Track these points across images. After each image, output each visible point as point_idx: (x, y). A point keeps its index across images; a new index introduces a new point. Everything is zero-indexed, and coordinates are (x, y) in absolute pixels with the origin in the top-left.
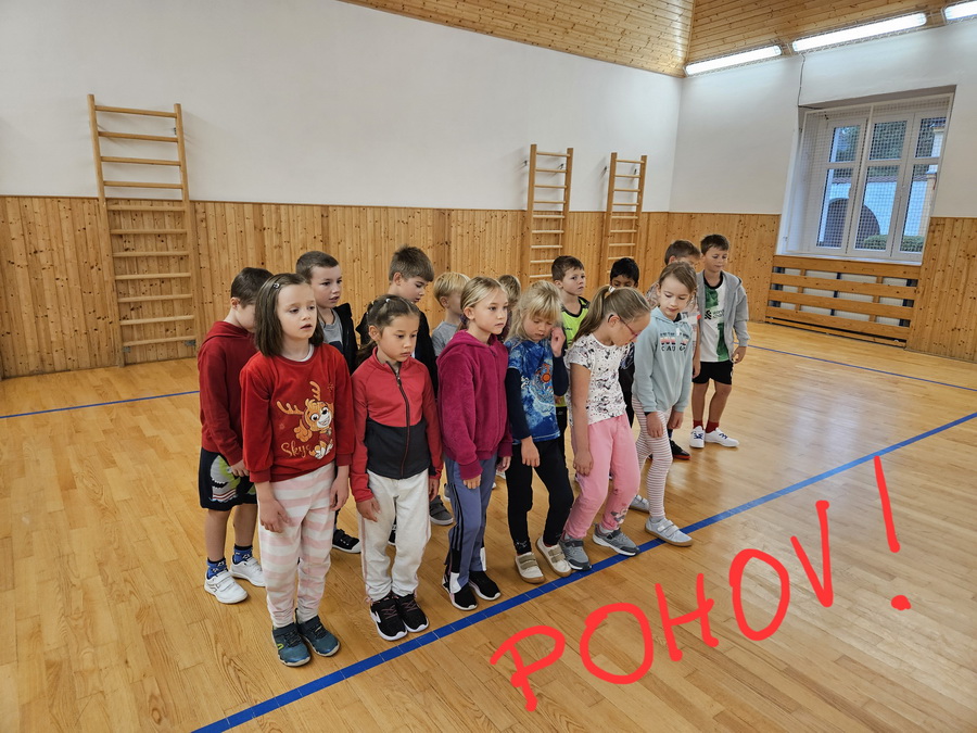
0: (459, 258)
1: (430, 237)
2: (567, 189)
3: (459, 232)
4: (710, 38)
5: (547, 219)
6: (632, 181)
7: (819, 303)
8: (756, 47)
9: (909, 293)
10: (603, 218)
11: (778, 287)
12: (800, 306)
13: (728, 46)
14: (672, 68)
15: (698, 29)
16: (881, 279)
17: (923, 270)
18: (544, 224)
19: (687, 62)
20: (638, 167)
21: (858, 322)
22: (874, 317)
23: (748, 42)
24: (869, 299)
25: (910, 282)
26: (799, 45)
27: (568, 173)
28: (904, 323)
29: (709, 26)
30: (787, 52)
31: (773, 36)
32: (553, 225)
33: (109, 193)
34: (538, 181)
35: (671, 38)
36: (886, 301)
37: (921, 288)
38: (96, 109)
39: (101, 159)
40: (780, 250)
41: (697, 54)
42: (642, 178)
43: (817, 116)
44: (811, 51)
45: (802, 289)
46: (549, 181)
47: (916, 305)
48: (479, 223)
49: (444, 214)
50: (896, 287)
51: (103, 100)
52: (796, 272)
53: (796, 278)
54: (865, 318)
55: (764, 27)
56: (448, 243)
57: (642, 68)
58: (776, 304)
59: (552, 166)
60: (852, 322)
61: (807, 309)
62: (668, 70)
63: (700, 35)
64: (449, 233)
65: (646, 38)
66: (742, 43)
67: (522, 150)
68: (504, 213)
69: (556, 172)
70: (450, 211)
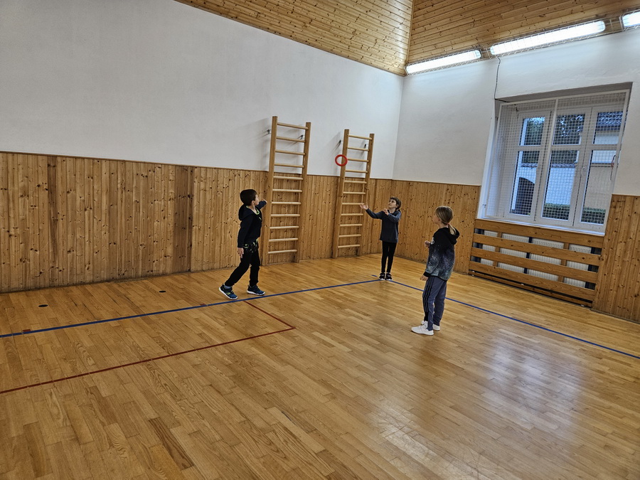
0: (201, 210)
1: (172, 191)
2: (305, 156)
3: (202, 186)
4: (425, 44)
5: (288, 180)
6: (362, 153)
7: (514, 261)
8: (461, 51)
9: (594, 260)
10: (337, 181)
11: (479, 245)
12: (497, 263)
13: (439, 51)
14: (395, 68)
15: (415, 37)
16: (567, 246)
17: (606, 241)
18: (285, 184)
19: (407, 63)
20: (367, 142)
21: (548, 281)
22: (562, 278)
23: (455, 47)
24: (557, 261)
25: (594, 250)
26: (496, 50)
27: (306, 143)
28: (590, 285)
29: (423, 34)
30: (486, 56)
32: (293, 185)
34: (278, 147)
35: (394, 42)
36: (572, 264)
37: (604, 256)
40: (480, 216)
41: (415, 57)
42: (370, 151)
43: (509, 108)
44: (506, 54)
45: (499, 249)
46: (291, 149)
47: (601, 270)
48: (223, 180)
49: (186, 172)
50: (582, 254)
52: (494, 234)
53: (494, 238)
54: (554, 277)
55: (468, 34)
56: (191, 196)
57: (371, 65)
58: (478, 259)
59: (293, 136)
60: (542, 280)
61: (503, 266)
62: (392, 69)
63: (417, 41)
64: (192, 188)
65: (374, 39)
66: (450, 48)
67: (264, 121)
68: (247, 173)
69: (297, 142)
70: (193, 168)
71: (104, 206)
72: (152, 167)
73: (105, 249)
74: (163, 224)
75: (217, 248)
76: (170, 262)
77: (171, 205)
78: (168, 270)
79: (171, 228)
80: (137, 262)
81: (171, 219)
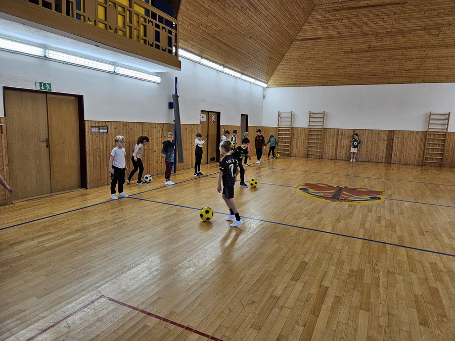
0: (396, 144)
1: (386, 138)
2: (448, 124)
3: (397, 136)
27: (448, 119)
33: (310, 127)
34: (431, 122)
39: (310, 121)
46: (440, 122)
48: (406, 135)
51: (312, 112)
56: (393, 140)
59: (441, 117)
64: (393, 137)
67: (427, 114)
68: (417, 132)
70: (394, 131)
71: (366, 142)
72: (381, 131)
73: (365, 153)
74: (383, 148)
75: (402, 157)
76: (384, 159)
77: (386, 142)
78: (383, 162)
79: (385, 149)
80: (374, 157)
81: (385, 146)
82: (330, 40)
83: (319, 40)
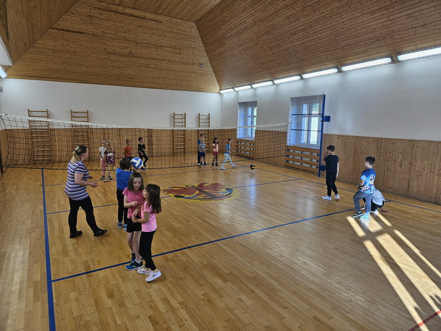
0: (155, 140)
1: (147, 135)
2: (185, 122)
4: (221, 86)
6: (206, 120)
11: (238, 146)
12: (240, 151)
14: (217, 91)
16: (250, 144)
19: (220, 90)
20: (208, 116)
21: (248, 154)
23: (228, 87)
24: (249, 149)
26: (236, 89)
27: (185, 119)
28: (253, 154)
31: (231, 87)
33: (73, 128)
34: (175, 121)
35: (213, 85)
37: (255, 146)
38: (72, 112)
40: (238, 137)
41: (223, 88)
42: (209, 119)
43: (245, 105)
44: (238, 90)
45: (241, 147)
46: (180, 121)
47: (254, 150)
49: (150, 131)
51: (73, 110)
53: (240, 144)
55: (229, 84)
58: (237, 151)
59: (181, 117)
63: (219, 85)
64: (152, 134)
65: (205, 86)
67: (171, 114)
69: (182, 119)
77: (147, 138)
82: (94, 37)
83: (82, 35)
